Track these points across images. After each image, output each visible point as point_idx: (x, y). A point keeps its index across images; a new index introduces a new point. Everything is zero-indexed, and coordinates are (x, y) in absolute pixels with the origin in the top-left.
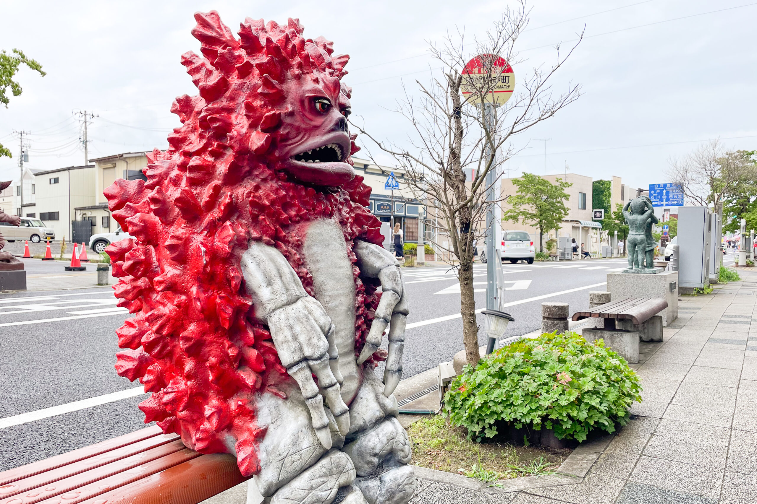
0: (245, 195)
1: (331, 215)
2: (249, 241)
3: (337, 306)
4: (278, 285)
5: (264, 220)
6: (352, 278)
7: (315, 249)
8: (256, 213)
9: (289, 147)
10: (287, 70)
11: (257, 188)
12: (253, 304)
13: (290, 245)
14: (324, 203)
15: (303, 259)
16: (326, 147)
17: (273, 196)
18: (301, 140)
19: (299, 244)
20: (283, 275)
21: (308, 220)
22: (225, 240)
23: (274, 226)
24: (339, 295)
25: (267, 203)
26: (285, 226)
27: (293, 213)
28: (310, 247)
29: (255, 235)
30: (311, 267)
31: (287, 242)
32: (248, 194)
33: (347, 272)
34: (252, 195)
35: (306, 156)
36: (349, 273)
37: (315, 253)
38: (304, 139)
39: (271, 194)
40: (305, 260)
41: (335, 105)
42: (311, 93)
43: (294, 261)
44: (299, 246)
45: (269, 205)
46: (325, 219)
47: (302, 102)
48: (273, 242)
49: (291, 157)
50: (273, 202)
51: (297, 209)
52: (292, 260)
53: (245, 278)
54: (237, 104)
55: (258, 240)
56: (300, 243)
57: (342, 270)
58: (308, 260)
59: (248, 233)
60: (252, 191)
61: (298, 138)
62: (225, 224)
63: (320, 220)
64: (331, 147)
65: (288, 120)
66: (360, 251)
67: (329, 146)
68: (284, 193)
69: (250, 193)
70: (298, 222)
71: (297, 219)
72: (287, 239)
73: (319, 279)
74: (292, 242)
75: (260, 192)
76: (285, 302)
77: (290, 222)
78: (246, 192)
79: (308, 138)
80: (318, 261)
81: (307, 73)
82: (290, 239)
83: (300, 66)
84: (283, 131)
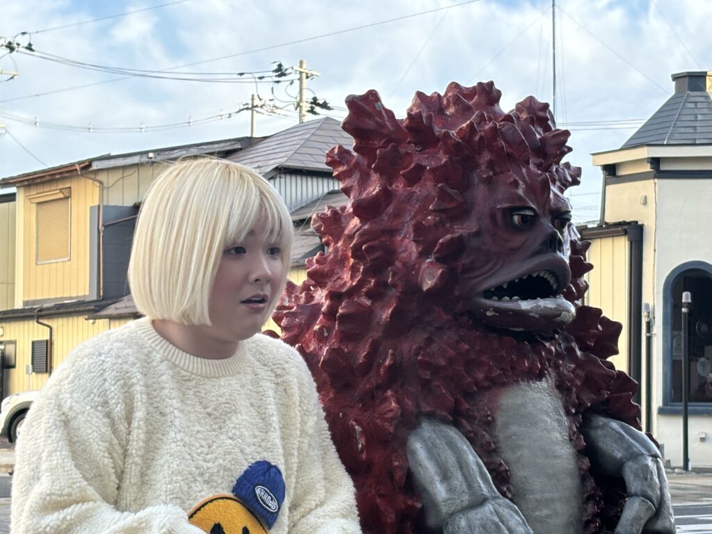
0: (412, 351)
1: (540, 376)
2: (417, 417)
3: (548, 516)
4: (458, 480)
5: (438, 386)
6: (577, 474)
7: (514, 428)
8: (428, 377)
9: (474, 281)
10: (472, 172)
11: (429, 341)
12: (423, 507)
13: (476, 422)
14: (528, 359)
15: (494, 443)
16: (530, 276)
17: (451, 353)
18: (491, 269)
19: (489, 421)
20: (464, 465)
21: (503, 385)
22: (386, 416)
23: (452, 395)
24: (552, 500)
25: (443, 363)
26: (469, 395)
27: (480, 376)
28: (506, 425)
29: (426, 408)
30: (508, 456)
31: (471, 418)
32: (416, 349)
33: (566, 465)
34: (422, 352)
35: (499, 292)
36: (570, 467)
37: (515, 434)
38: (496, 268)
39: (449, 349)
40: (498, 445)
41: (544, 213)
42: (507, 202)
43: (482, 446)
44: (489, 424)
45: (445, 366)
46: (531, 382)
47: (493, 216)
48: (451, 418)
49: (478, 294)
50: (451, 361)
51: (486, 369)
52: (478, 444)
53: (413, 469)
54: (403, 223)
55: (431, 416)
56: (489, 418)
57: (559, 461)
58: (503, 445)
59: (418, 405)
60: (422, 345)
61: (487, 268)
62: (386, 394)
63: (523, 385)
64: (538, 276)
65: (475, 242)
66: (593, 433)
67: (535, 275)
68: (466, 347)
69: (420, 348)
70: (488, 388)
71: (486, 384)
72: (471, 413)
73: (520, 473)
74: (478, 418)
75: (434, 347)
76: (466, 503)
77: (475, 388)
78: (414, 347)
79: (502, 267)
80: (519, 447)
81: (502, 172)
82: (477, 414)
83: (491, 165)
84: (465, 260)
